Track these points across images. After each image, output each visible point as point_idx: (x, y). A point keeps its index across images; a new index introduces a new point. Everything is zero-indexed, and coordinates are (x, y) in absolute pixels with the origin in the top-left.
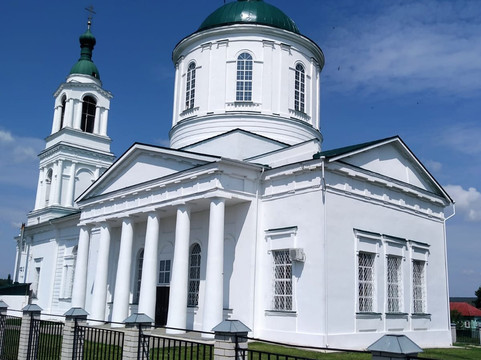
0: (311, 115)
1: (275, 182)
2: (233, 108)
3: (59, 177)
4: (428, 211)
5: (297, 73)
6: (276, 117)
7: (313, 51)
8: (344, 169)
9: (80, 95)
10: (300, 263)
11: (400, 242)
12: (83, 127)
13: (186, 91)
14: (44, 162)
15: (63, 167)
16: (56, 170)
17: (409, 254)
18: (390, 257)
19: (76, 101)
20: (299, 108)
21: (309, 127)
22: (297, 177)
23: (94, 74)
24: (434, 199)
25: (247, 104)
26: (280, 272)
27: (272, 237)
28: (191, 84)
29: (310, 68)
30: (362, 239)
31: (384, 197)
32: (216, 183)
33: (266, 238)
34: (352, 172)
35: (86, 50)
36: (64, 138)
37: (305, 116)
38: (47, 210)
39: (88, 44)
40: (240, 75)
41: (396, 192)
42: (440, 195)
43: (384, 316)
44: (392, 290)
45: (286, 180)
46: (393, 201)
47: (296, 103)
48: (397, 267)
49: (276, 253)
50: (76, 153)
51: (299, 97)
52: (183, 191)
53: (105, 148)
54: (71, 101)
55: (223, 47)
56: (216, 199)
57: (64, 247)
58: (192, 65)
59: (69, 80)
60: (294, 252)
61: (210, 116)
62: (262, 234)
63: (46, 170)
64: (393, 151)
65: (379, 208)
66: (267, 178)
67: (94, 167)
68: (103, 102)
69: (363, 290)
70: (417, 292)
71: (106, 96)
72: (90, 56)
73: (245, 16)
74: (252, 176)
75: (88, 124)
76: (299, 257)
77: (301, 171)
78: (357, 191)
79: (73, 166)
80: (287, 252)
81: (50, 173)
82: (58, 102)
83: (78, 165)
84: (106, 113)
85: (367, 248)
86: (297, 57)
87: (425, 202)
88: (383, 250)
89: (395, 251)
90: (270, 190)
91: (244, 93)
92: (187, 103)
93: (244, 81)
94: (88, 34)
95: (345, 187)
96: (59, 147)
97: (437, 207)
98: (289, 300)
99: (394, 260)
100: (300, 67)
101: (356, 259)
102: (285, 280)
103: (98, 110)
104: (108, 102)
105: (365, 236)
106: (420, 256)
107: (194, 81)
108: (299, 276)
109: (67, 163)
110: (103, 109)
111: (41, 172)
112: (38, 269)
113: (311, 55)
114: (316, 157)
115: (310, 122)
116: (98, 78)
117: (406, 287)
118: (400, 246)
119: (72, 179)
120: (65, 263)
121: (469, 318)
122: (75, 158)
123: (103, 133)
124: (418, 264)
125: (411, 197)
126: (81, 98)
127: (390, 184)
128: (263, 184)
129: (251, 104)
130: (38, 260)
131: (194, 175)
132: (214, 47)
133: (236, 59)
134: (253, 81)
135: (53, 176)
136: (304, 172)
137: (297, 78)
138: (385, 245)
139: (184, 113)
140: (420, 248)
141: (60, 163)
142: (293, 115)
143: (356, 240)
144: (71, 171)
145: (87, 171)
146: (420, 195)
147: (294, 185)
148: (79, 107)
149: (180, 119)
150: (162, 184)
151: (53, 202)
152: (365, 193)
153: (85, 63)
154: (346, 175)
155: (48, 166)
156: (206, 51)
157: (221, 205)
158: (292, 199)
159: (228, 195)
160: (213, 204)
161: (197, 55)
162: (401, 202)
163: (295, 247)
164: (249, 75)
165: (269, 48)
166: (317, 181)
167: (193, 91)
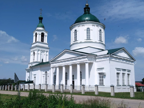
0: (103, 41)
1: (98, 58)
2: (86, 41)
3: (37, 54)
4: (130, 63)
5: (100, 32)
6: (96, 42)
7: (103, 26)
8: (113, 56)
9: (40, 33)
10: (105, 75)
11: (125, 70)
12: (41, 41)
13: (74, 36)
14: (32, 50)
15: (38, 51)
16: (36, 52)
17: (126, 73)
18: (123, 73)
19: (40, 34)
20: (100, 40)
21: (103, 44)
22: (104, 58)
23: (43, 27)
24: (131, 60)
25: (89, 40)
26: (100, 77)
27: (98, 70)
28: (76, 35)
29: (103, 30)
30: (117, 70)
31: (121, 61)
32: (86, 59)
33: (97, 70)
34: (115, 56)
35: (41, 21)
36: (37, 44)
37: (102, 41)
38: (34, 62)
39: (41, 19)
40: (87, 33)
41: (124, 60)
42: (133, 59)
43: (122, 86)
44: (123, 80)
45: (101, 58)
46: (123, 62)
47: (100, 39)
48: (124, 75)
49: (99, 73)
50: (40, 48)
51: (100, 37)
52: (78, 61)
53: (47, 46)
54: (38, 34)
55: (83, 27)
56: (87, 63)
57: (42, 72)
58: (76, 30)
59: (37, 29)
60: (104, 73)
61: (81, 42)
62: (96, 69)
63: (33, 52)
64: (123, 51)
65: (120, 63)
66: (97, 57)
67: (45, 51)
68: (46, 34)
69: (118, 80)
70: (128, 80)
71: (46, 33)
72: (42, 22)
73: (87, 18)
74: (93, 57)
75: (42, 40)
76: (105, 74)
77: (104, 57)
78: (116, 60)
79: (40, 51)
80: (102, 73)
81: (34, 53)
82: (34, 34)
83: (41, 51)
84: (47, 37)
85: (118, 72)
86: (100, 28)
87: (130, 61)
88: (121, 72)
89: (124, 72)
90: (97, 60)
91: (88, 37)
92: (75, 39)
93: (88, 34)
94: (41, 16)
95: (114, 59)
96: (37, 46)
97: (132, 62)
98: (103, 83)
99: (123, 74)
100: (100, 30)
101: (116, 74)
102: (101, 79)
103: (45, 36)
104: (47, 34)
105: (118, 69)
106: (129, 73)
107: (76, 34)
108: (105, 78)
109: (39, 50)
110: (46, 36)
111: (31, 53)
112: (35, 77)
113: (103, 27)
114: (108, 54)
115: (103, 43)
116: (44, 28)
117: (126, 80)
118: (125, 71)
119: (40, 54)
120: (43, 75)
121: (140, 87)
122: (41, 49)
123: (46, 42)
124: (128, 74)
125: (127, 60)
126: (41, 34)
127: (123, 58)
128: (96, 59)
129: (90, 40)
130: (34, 75)
131: (81, 57)
132: (81, 26)
133: (86, 29)
134: (90, 34)
135: (35, 54)
136: (105, 57)
137: (100, 33)
138: (122, 71)
139: (74, 41)
140: (129, 71)
141: (37, 50)
142: (99, 42)
143: (116, 70)
144: (39, 52)
145: (43, 52)
146: (129, 60)
147: (103, 59)
148: (40, 36)
149: (73, 43)
150: (73, 59)
151: (35, 60)
152: (118, 60)
153: (40, 24)
154: (114, 57)
155: (33, 51)
156: (79, 27)
157: (88, 64)
158: (102, 62)
159: (89, 62)
160: (86, 64)
161: (77, 28)
162: (125, 62)
163: (104, 72)
164: (89, 33)
165: (94, 27)
166: (108, 59)
167: (76, 37)
